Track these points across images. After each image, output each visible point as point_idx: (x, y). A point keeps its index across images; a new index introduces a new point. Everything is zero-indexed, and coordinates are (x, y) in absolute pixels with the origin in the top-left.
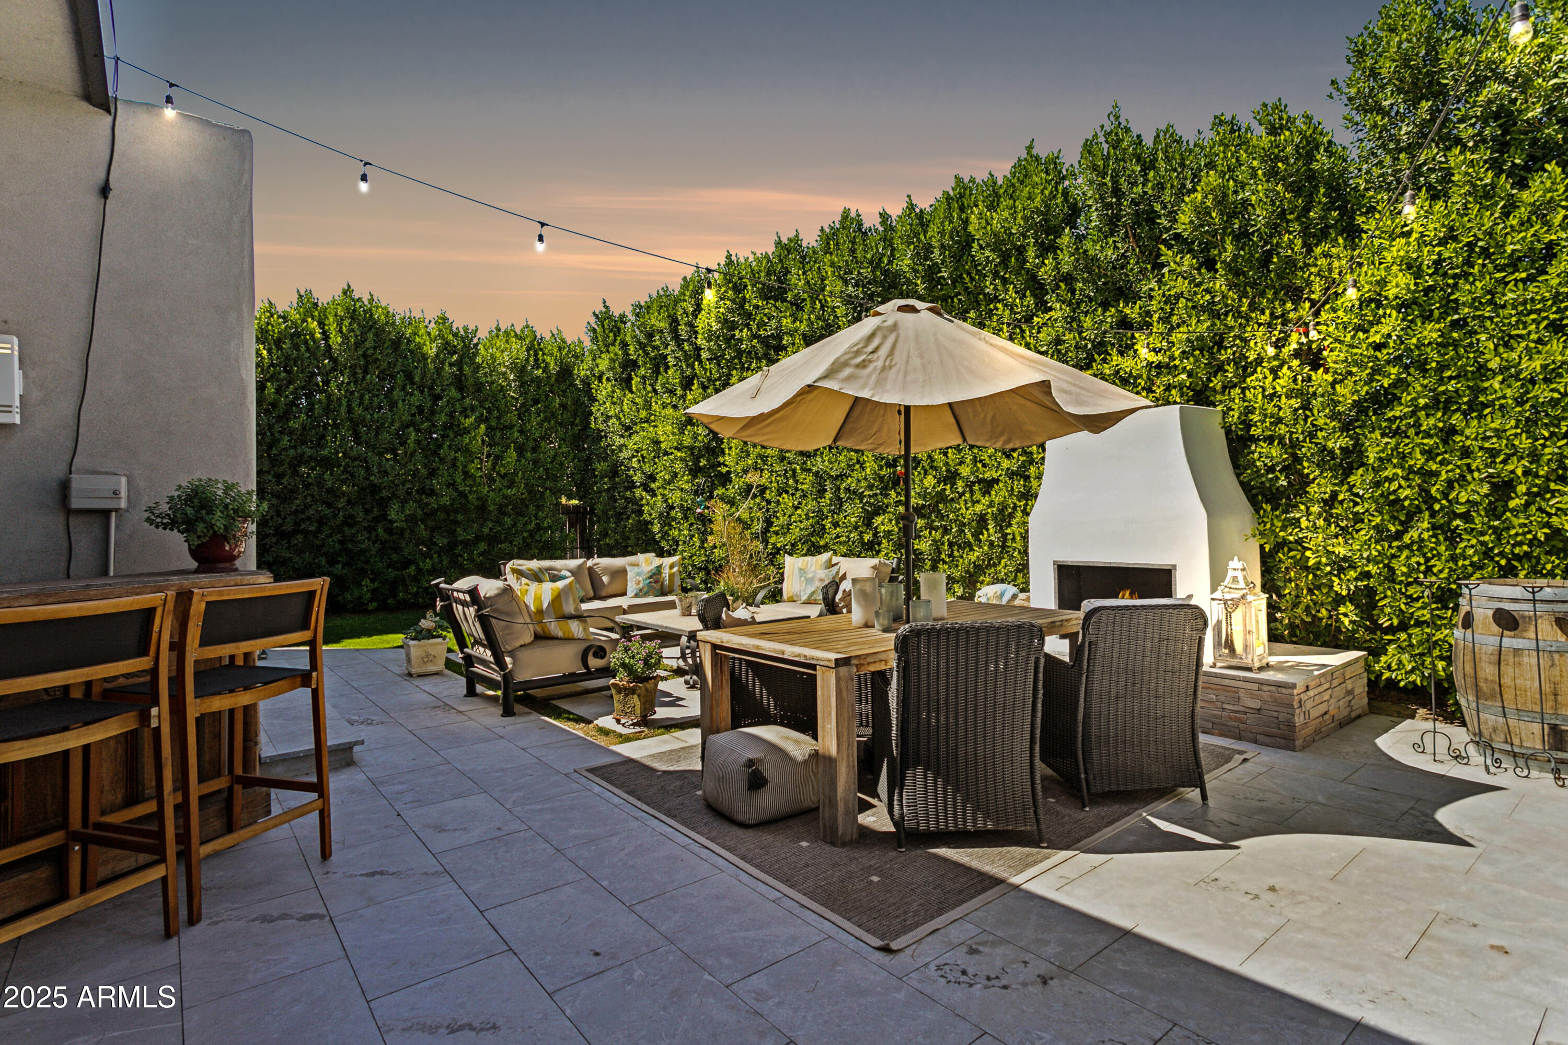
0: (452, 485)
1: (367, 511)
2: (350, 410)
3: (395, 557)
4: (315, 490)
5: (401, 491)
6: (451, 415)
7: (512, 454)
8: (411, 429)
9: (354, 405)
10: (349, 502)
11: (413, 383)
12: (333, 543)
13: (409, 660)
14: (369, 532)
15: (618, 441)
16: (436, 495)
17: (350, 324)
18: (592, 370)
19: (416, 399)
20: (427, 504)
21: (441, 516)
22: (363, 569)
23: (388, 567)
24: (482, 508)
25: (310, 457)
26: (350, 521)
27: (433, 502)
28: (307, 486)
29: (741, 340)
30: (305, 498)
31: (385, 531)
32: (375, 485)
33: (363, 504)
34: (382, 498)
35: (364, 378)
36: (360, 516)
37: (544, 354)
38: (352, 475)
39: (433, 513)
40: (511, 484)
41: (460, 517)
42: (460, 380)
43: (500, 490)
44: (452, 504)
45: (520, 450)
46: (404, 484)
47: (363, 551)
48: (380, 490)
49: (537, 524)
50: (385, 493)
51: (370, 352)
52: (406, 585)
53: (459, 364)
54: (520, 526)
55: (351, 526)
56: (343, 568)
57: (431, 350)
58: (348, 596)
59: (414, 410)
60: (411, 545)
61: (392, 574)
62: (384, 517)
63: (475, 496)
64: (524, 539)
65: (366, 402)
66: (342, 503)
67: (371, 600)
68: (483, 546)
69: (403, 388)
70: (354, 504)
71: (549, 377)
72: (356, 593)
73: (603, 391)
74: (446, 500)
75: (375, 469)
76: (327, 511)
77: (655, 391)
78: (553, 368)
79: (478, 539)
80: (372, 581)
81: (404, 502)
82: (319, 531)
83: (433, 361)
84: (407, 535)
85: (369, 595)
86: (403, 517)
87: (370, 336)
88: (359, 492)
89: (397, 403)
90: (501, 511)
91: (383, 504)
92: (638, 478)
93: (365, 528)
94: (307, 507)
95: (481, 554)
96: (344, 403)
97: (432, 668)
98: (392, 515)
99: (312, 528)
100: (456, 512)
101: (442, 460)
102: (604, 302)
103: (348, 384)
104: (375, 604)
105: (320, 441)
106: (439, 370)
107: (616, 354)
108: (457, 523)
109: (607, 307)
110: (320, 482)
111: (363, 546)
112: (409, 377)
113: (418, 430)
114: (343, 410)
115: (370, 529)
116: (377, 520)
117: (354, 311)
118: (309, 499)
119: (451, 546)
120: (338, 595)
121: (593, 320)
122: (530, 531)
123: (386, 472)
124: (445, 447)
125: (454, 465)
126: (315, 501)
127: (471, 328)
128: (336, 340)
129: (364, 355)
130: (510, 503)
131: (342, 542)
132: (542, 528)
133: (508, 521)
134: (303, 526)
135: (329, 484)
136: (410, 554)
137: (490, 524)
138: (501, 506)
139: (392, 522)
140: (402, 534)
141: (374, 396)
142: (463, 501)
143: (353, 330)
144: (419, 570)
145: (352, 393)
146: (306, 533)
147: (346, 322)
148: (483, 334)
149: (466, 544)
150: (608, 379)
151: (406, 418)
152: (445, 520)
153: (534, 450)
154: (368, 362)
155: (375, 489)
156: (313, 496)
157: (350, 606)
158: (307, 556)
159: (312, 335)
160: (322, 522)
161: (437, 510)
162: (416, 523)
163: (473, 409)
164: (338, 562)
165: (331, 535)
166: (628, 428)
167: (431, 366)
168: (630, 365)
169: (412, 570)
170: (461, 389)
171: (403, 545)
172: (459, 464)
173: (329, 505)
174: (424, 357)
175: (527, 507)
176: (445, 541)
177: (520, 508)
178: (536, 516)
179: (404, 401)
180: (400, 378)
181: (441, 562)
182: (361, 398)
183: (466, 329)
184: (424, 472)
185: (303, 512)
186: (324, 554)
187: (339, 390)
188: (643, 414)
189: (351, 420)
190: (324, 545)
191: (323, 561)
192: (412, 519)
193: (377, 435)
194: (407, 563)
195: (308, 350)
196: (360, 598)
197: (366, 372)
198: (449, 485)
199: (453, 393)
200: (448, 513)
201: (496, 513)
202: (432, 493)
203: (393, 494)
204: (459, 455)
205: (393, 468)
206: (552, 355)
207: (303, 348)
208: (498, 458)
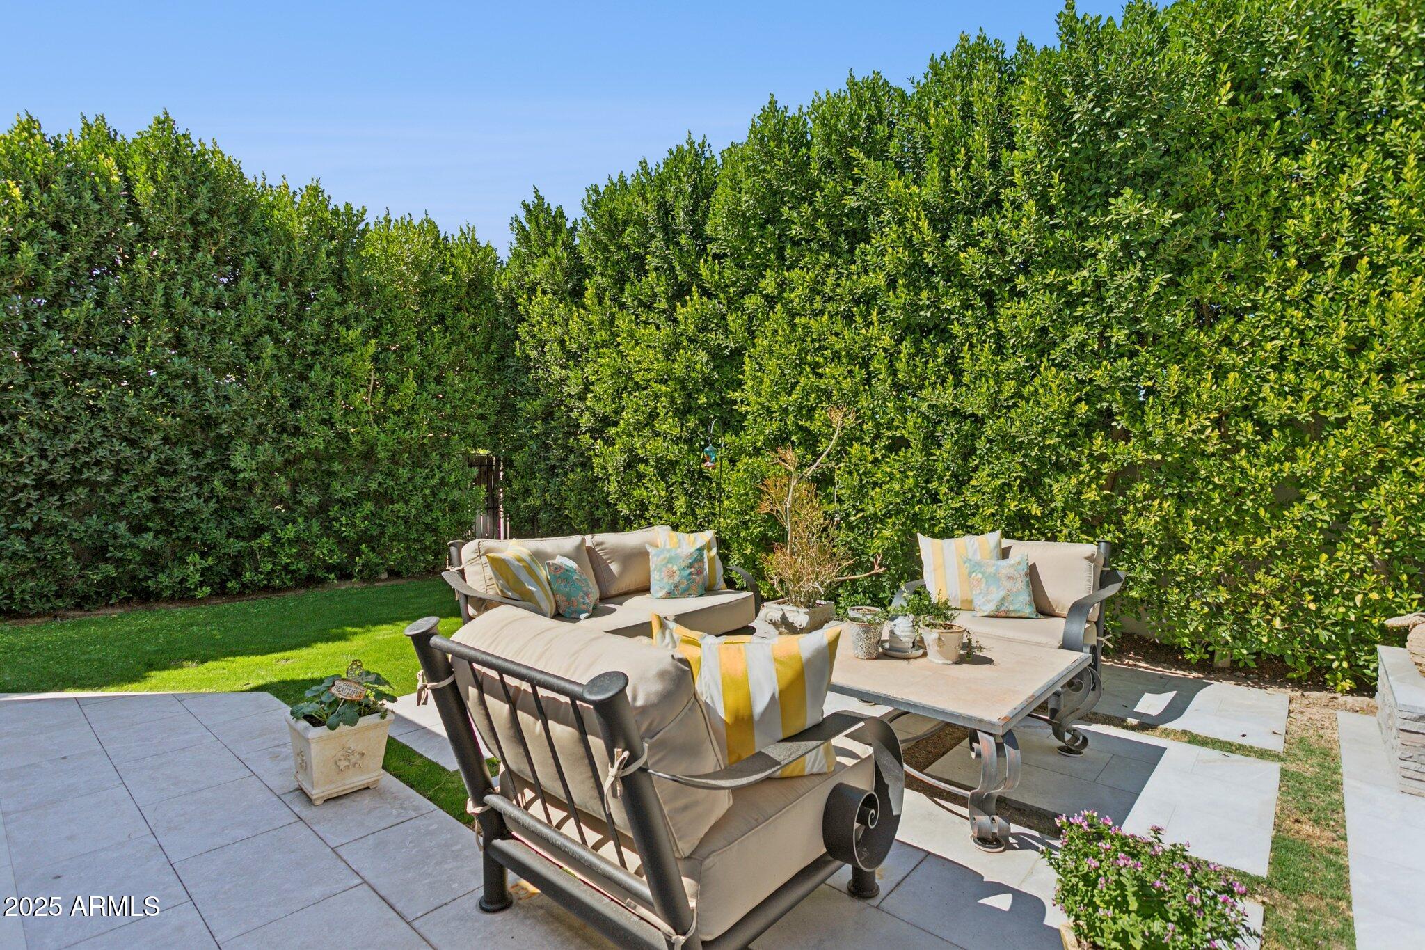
0: (328, 422)
1: (196, 455)
2: (168, 304)
3: (239, 522)
4: (108, 419)
5: (251, 427)
6: (328, 324)
7: (410, 385)
8: (267, 338)
9: (178, 293)
10: (166, 440)
11: (269, 272)
12: (140, 502)
13: (304, 766)
14: (200, 485)
15: (558, 374)
16: (304, 434)
17: (169, 169)
18: (520, 279)
19: (275, 296)
20: (289, 448)
21: (309, 464)
22: (188, 539)
23: (229, 535)
24: (369, 455)
25: (100, 368)
26: (167, 469)
27: (299, 445)
28: (95, 411)
29: (790, 221)
30: (91, 430)
31: (224, 484)
32: (209, 417)
33: (189, 443)
34: (220, 436)
35: (192, 257)
36: (186, 461)
37: (452, 256)
38: (173, 401)
39: (299, 459)
40: (408, 425)
41: (337, 467)
42: (340, 278)
43: (393, 432)
44: (326, 448)
45: (421, 380)
46: (254, 417)
47: (189, 513)
48: (217, 425)
49: (442, 479)
50: (224, 429)
51: (203, 216)
52: (255, 560)
53: (340, 253)
54: (418, 480)
55: (168, 475)
56: (156, 537)
57: (300, 228)
58: (163, 578)
59: (271, 311)
60: (264, 504)
61: (235, 545)
62: (224, 464)
63: (359, 438)
64: (424, 497)
65: (196, 293)
66: (155, 440)
67: (201, 584)
68: (369, 507)
69: (256, 278)
70: (175, 444)
71: (459, 287)
72: (177, 574)
73: (538, 307)
74: (317, 443)
75: (210, 394)
76: (128, 452)
77: (622, 306)
78: (465, 274)
79: (362, 497)
80: (203, 555)
81: (255, 442)
82: (116, 482)
83: (303, 244)
84: (258, 490)
85: (197, 578)
86: (253, 465)
87: (203, 190)
88: (183, 427)
89: (244, 299)
90: (394, 458)
91: (223, 445)
92: (586, 421)
93: (192, 479)
94: (93, 446)
95: (365, 518)
96: (160, 289)
97: (358, 780)
98: (237, 461)
99: (104, 478)
100: (331, 459)
101: (313, 387)
102: (536, 191)
103: (166, 262)
104: (207, 590)
105: (118, 345)
106: (311, 258)
107: (557, 258)
108: (331, 474)
109: (538, 197)
110: (118, 408)
111: (189, 506)
112: (265, 264)
113: (277, 340)
114: (158, 299)
115: (200, 481)
116: (211, 468)
117: (176, 150)
118: (98, 433)
119: (323, 508)
120: (146, 578)
121: (522, 215)
122: (433, 488)
123: (226, 398)
124: (318, 367)
125: (330, 393)
126: (109, 437)
127: (356, 207)
128: (145, 191)
129: (193, 222)
130: (404, 451)
131: (154, 500)
132: (447, 484)
133: (404, 473)
134: (86, 475)
135: (133, 412)
136: (262, 517)
137: (380, 478)
138: (394, 453)
139: (235, 471)
140: (250, 489)
141: (208, 284)
142: (342, 444)
143: (175, 178)
144: (276, 540)
145: (173, 276)
146: (93, 485)
147: (163, 165)
148: (370, 218)
149: (343, 503)
150: (544, 292)
151: (260, 321)
152: (314, 471)
153: (439, 380)
154: (200, 233)
155: (209, 422)
156: (104, 428)
157: (168, 593)
158: (94, 521)
159: (106, 180)
160: (120, 469)
161: (304, 457)
162: (272, 473)
163: (358, 318)
164: (148, 529)
165: (136, 489)
166: (571, 356)
167: (301, 250)
168: (580, 271)
169: (266, 539)
170: (341, 286)
171: (253, 503)
172: (338, 393)
173: (132, 443)
174: (290, 237)
175: (427, 455)
176: (316, 500)
177: (420, 457)
178: (440, 467)
179: (255, 296)
180: (250, 264)
181: (309, 528)
182: (187, 285)
183: (348, 207)
184: (285, 402)
185: (87, 451)
186: (121, 519)
187: (151, 270)
188: (601, 336)
189: (172, 317)
190: (123, 503)
191: (122, 527)
192: (266, 468)
193: (213, 341)
194: (259, 530)
195: (97, 199)
196: (182, 581)
197: (195, 247)
198: (324, 422)
199: (332, 293)
200: (318, 460)
201: (387, 462)
202: (297, 431)
203: (238, 431)
204: (338, 380)
205: (239, 392)
206: (464, 257)
207: (88, 195)
208: (390, 390)
